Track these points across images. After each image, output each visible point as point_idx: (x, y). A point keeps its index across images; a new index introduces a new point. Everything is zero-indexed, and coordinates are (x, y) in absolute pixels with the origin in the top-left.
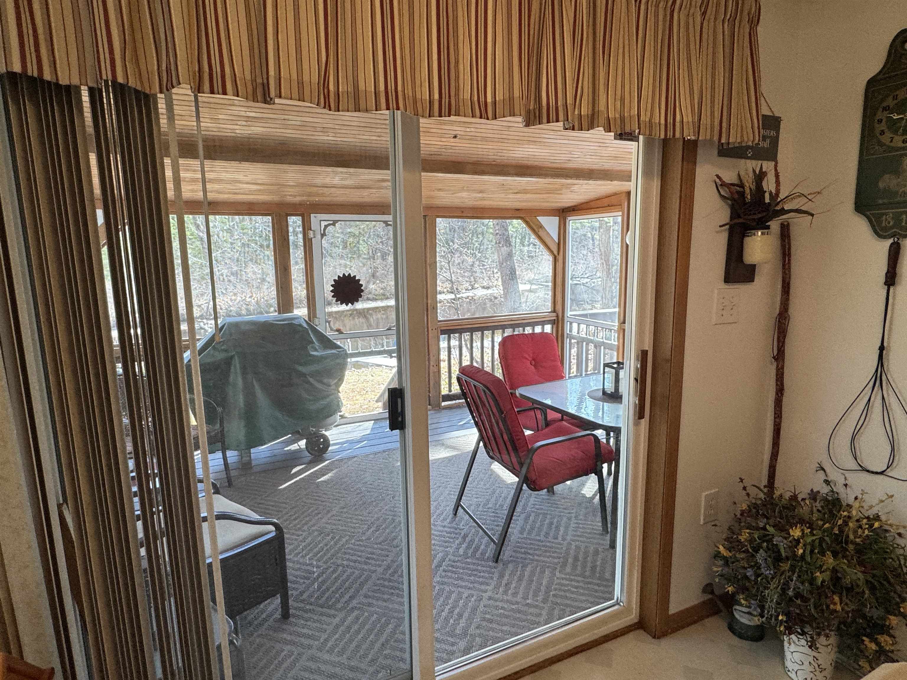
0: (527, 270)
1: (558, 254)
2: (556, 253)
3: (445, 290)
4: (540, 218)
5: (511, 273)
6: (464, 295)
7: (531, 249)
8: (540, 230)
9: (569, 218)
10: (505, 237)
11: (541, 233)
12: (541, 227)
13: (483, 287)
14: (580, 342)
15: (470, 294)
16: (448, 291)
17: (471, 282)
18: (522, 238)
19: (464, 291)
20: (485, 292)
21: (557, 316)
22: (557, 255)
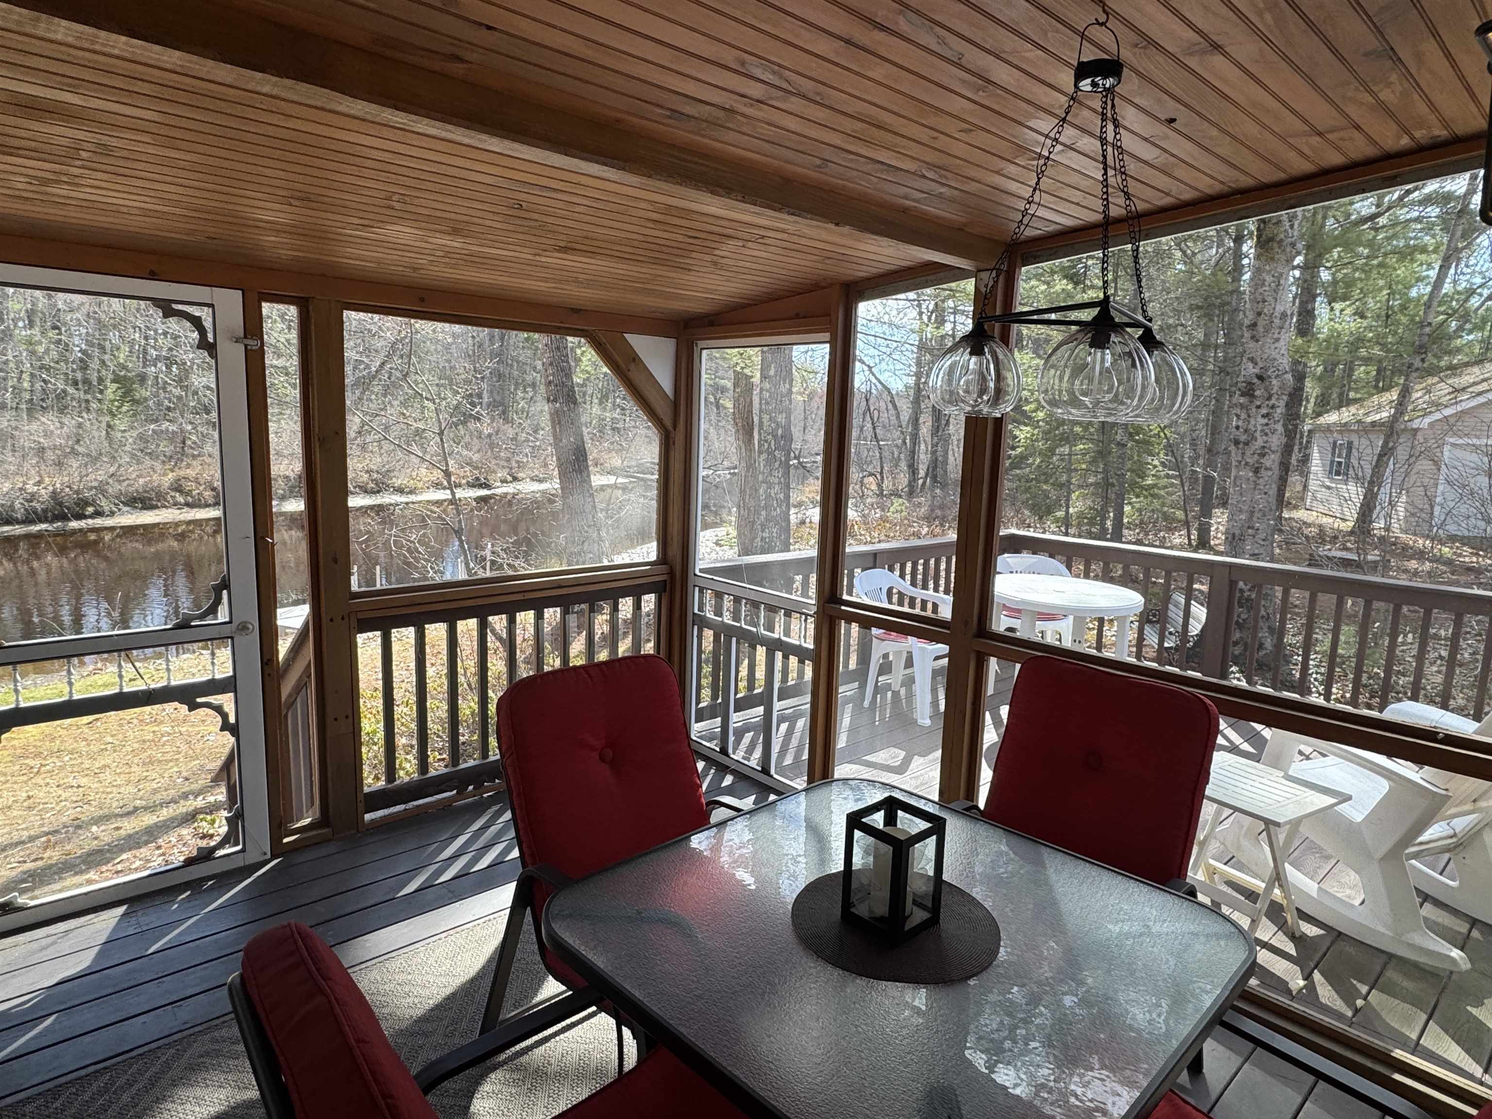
0: (610, 451)
1: (675, 427)
2: (668, 423)
3: (464, 481)
4: (633, 339)
5: (577, 459)
6: (499, 491)
7: (616, 416)
8: (632, 367)
9: (701, 344)
10: (565, 390)
11: (635, 375)
12: (635, 359)
13: (532, 479)
14: (724, 634)
15: (510, 489)
16: (468, 482)
17: (511, 469)
18: (603, 397)
19: (499, 484)
20: (536, 487)
21: (671, 573)
22: (671, 428)
